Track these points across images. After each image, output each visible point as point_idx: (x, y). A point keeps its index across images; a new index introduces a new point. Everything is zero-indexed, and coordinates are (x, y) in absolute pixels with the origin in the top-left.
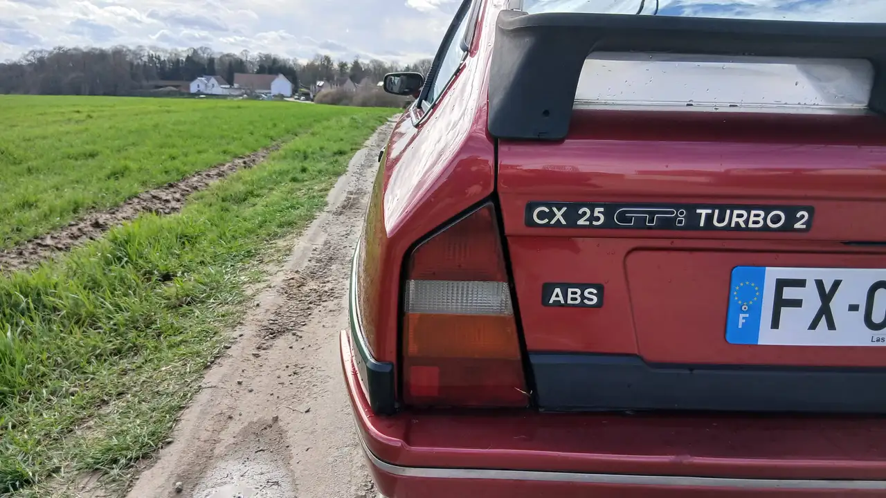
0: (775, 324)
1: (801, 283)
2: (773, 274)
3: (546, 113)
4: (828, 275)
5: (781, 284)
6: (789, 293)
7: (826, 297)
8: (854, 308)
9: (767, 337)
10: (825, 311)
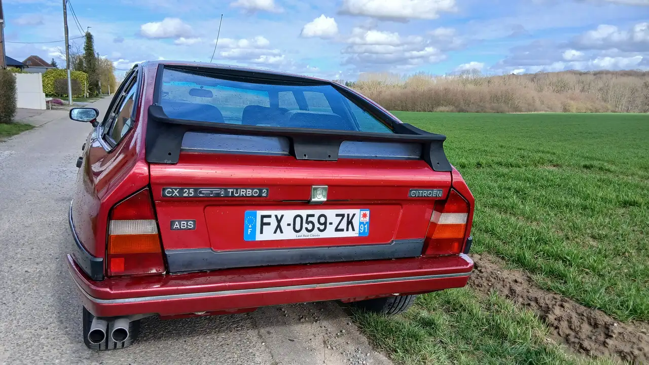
0: (261, 232)
3: (170, 154)
4: (279, 213)
5: (263, 217)
6: (266, 220)
8: (289, 225)
9: (259, 237)
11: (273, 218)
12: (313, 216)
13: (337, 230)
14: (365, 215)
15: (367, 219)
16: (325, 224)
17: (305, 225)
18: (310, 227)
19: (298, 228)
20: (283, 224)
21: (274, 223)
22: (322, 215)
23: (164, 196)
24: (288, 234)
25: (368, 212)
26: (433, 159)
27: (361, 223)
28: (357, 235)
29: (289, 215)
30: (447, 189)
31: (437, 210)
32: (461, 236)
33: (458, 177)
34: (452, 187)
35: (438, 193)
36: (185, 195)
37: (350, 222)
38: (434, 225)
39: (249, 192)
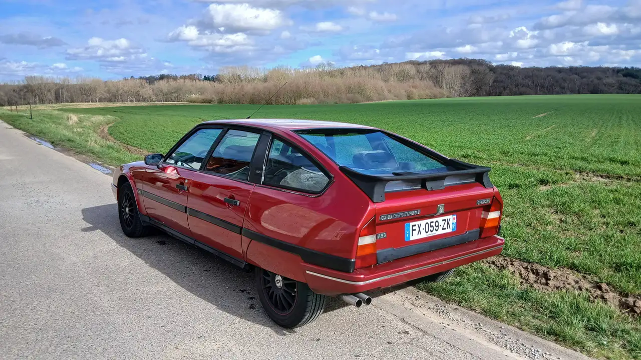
1: (415, 225)
2: (412, 224)
5: (413, 226)
6: (414, 228)
7: (419, 228)
10: (419, 231)
11: (417, 225)
12: (433, 222)
13: (443, 229)
14: (454, 219)
15: (455, 221)
16: (438, 226)
17: (430, 228)
18: (432, 229)
19: (427, 231)
20: (421, 229)
21: (417, 229)
22: (437, 221)
23: (381, 220)
24: (424, 235)
25: (455, 217)
26: (485, 182)
27: (453, 223)
28: (451, 231)
29: (423, 223)
30: (492, 198)
31: (484, 210)
32: (496, 224)
33: (496, 190)
34: (494, 196)
35: (487, 201)
36: (389, 218)
37: (448, 224)
38: (485, 220)
39: (414, 213)
